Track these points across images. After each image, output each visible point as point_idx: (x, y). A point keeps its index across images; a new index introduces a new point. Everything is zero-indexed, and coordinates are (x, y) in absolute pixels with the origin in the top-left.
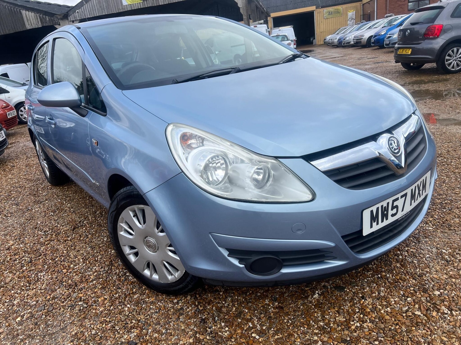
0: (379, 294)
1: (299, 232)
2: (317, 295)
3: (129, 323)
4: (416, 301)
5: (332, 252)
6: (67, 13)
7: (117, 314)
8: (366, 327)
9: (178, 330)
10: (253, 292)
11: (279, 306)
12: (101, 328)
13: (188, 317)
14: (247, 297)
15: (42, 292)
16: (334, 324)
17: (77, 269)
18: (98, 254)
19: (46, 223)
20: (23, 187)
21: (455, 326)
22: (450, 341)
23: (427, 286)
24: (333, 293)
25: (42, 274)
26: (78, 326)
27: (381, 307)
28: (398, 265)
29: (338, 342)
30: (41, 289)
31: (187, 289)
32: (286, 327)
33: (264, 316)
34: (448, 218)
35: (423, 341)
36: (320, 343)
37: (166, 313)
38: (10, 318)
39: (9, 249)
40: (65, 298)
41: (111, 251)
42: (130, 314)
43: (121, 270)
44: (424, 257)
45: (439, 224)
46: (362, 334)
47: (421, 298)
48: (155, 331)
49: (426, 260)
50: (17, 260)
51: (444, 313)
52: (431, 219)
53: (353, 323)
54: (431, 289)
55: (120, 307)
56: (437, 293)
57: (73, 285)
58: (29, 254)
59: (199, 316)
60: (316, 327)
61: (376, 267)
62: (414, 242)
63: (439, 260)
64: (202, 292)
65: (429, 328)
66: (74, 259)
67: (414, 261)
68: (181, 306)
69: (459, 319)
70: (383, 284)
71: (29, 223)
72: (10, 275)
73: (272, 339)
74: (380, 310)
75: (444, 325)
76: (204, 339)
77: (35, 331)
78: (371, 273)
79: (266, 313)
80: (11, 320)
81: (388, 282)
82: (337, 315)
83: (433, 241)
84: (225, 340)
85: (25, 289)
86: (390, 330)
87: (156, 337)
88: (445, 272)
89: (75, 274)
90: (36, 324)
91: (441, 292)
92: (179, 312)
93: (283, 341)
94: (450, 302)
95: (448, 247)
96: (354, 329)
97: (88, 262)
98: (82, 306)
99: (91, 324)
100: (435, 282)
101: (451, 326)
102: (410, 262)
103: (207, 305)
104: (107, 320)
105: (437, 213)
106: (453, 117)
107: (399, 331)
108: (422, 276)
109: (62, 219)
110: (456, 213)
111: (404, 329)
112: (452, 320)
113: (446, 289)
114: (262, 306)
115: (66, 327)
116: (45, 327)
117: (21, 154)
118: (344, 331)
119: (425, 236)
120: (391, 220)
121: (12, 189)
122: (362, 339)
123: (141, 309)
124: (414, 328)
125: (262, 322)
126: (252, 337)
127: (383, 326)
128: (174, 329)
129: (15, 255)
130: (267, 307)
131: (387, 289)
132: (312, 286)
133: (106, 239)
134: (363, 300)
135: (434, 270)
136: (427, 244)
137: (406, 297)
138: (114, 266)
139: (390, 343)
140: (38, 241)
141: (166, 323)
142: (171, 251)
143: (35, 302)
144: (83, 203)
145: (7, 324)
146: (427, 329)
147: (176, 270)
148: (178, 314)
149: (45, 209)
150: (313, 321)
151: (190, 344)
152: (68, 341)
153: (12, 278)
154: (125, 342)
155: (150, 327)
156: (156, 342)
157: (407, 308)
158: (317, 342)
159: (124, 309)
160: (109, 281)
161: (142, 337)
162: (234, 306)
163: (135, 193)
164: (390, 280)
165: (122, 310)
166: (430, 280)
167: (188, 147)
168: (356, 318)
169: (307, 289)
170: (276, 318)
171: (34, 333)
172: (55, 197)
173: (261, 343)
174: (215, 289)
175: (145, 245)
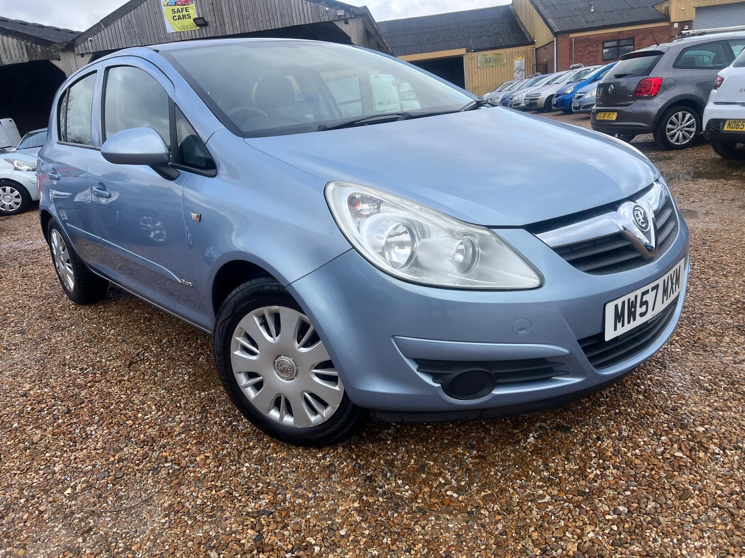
0: (620, 433)
1: (522, 333)
2: (533, 438)
3: (254, 486)
4: (674, 439)
5: (564, 364)
6: (73, 40)
7: (231, 477)
8: (610, 474)
9: (332, 493)
10: (436, 439)
11: (479, 455)
12: (210, 495)
13: (345, 475)
14: (429, 446)
15: (99, 453)
16: (563, 472)
17: (150, 419)
18: (179, 398)
19: (79, 357)
20: (25, 307)
21: (732, 469)
22: (728, 486)
23: (686, 421)
24: (554, 435)
25: (92, 428)
26: (170, 495)
27: (626, 450)
28: (641, 397)
29: (574, 495)
30: (95, 449)
31: (340, 435)
32: (495, 481)
33: (460, 469)
34: (700, 336)
35: (691, 488)
36: (548, 498)
37: (308, 471)
38: (52, 490)
39: (25, 395)
40: (139, 459)
41: (200, 394)
42: (251, 476)
43: (223, 418)
44: (675, 385)
45: (688, 344)
46: (606, 484)
47: (679, 436)
48: (296, 495)
49: (678, 389)
50: (45, 409)
51: (714, 453)
52: (677, 338)
53: (591, 470)
54: (692, 425)
55: (234, 468)
56: (701, 429)
57: (148, 442)
58: (62, 401)
59: (362, 473)
60: (538, 478)
61: (610, 400)
62: (658, 368)
63: (697, 389)
64: (359, 441)
65: (697, 472)
66: (141, 406)
67: (662, 392)
68: (329, 461)
69: (735, 460)
70: (624, 421)
71: (51, 358)
72: (38, 432)
73: (477, 497)
74: (625, 453)
75: (717, 467)
76: (375, 502)
77: (100, 506)
78: (605, 407)
79: (461, 464)
80: (56, 493)
81: (630, 419)
82: (566, 463)
83: (684, 366)
84: (407, 501)
85: (68, 450)
86: (644, 476)
87: (300, 504)
88: (708, 403)
89: (148, 426)
90: (100, 496)
91: (705, 428)
92: (330, 470)
93: (494, 498)
94: (720, 440)
95: (706, 373)
96: (593, 479)
97: (164, 410)
98: (171, 468)
99: (192, 492)
100: (696, 416)
101: (727, 469)
102: (657, 393)
103: (370, 458)
104: (217, 484)
105: (685, 330)
106: (686, 207)
107: (657, 477)
108: (677, 410)
109: (106, 351)
110: (710, 330)
111: (663, 474)
112: (726, 461)
113: (712, 425)
114: (454, 456)
115: (151, 497)
116: (116, 500)
117: (8, 259)
118: (579, 481)
119: (672, 360)
120: (639, 321)
121: (8, 310)
122: (606, 490)
123: (268, 468)
124: (676, 473)
125: (458, 476)
126: (447, 495)
128: (325, 492)
129: (39, 403)
130: (462, 457)
131: (631, 427)
132: (523, 427)
133: (187, 377)
134: (600, 442)
135: (692, 401)
136: (676, 369)
137: (659, 436)
138: (210, 413)
139: (647, 492)
140: (74, 383)
141: (311, 485)
142: (318, 375)
143: (91, 467)
144: (137, 329)
145: (51, 499)
146: (695, 474)
147: (325, 405)
148: (328, 472)
149: (74, 338)
150: (532, 472)
151: (356, 509)
152: (159, 515)
153: (42, 436)
154: (253, 512)
155: (288, 491)
156: (301, 509)
157: (662, 449)
158: (543, 497)
159: (241, 469)
160: (207, 434)
161: (278, 504)
162: (412, 458)
163: (266, 288)
164: (632, 416)
165: (237, 471)
166: (688, 413)
167: (357, 214)
168: (594, 465)
169: (515, 431)
170: (478, 470)
171: (100, 509)
172: (86, 321)
173: (461, 502)
174: (377, 437)
175: (275, 370)
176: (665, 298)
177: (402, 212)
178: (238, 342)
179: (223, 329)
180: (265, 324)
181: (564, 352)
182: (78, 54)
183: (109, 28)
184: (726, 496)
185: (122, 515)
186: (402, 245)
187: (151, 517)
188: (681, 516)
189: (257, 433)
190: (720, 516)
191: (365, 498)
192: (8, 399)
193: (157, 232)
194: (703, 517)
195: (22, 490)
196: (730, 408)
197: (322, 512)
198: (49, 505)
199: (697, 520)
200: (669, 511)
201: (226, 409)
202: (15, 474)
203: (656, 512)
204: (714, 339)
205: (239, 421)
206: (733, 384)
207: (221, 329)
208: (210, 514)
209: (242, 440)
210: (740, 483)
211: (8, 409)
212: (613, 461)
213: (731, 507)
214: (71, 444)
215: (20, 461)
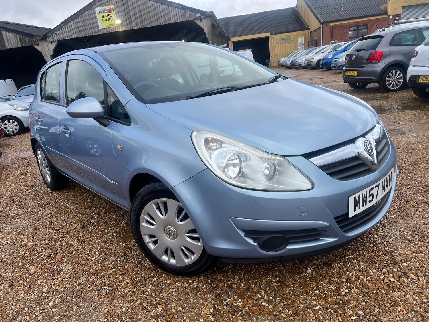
0: (360, 267)
1: (303, 215)
2: (310, 270)
3: (154, 300)
4: (390, 271)
5: (327, 231)
6: (46, 34)
7: (141, 294)
8: (354, 292)
9: (198, 304)
10: (256, 271)
11: (280, 281)
12: (130, 305)
13: (205, 293)
14: (252, 275)
15: (67, 281)
16: (327, 291)
17: (95, 260)
18: (111, 247)
19: (55, 222)
20: (23, 192)
21: (422, 288)
22: (420, 299)
23: (397, 260)
24: (322, 269)
25: (63, 266)
26: (108, 306)
27: (363, 277)
28: (371, 245)
29: (333, 305)
30: (65, 278)
31: (202, 270)
32: (289, 296)
33: (269, 289)
34: (405, 208)
35: (399, 300)
36: (319, 306)
37: (184, 291)
38: (42, 303)
39: (25, 246)
40: (90, 284)
41: (122, 244)
42: (153, 294)
43: (136, 259)
44: (391, 238)
45: (398, 212)
46: (351, 298)
47: (393, 269)
48: (178, 305)
49: (392, 240)
50: (37, 254)
51: (412, 279)
52: (392, 209)
53: (343, 290)
54: (400, 262)
55: (143, 289)
56: (405, 264)
57: (95, 273)
58: (46, 249)
59: (214, 292)
60: (314, 294)
61: (354, 247)
62: (381, 227)
63: (403, 240)
64: (213, 273)
65: (403, 291)
66: (90, 252)
67: (383, 242)
68: (196, 285)
69: (424, 283)
70: (362, 260)
71: (39, 224)
72: (33, 268)
73: (279, 306)
74: (362, 279)
75: (414, 287)
76: (222, 309)
77: (69, 312)
78: (351, 252)
79: (270, 286)
80: (44, 305)
81: (365, 258)
82: (329, 285)
83: (396, 226)
84: (240, 309)
85: (50, 279)
86: (373, 293)
87: (180, 310)
88: (409, 249)
89: (94, 264)
90: (69, 306)
91: (408, 264)
92: (196, 290)
93: (289, 307)
94: (416, 271)
95: (408, 230)
96: (344, 295)
97: (103, 254)
98: (108, 289)
99: (120, 304)
100: (402, 257)
101: (419, 288)
102: (380, 243)
103: (219, 283)
104: (133, 299)
105: (396, 204)
106: (397, 128)
107: (380, 294)
108: (392, 253)
109: (69, 219)
110: (411, 204)
111: (384, 292)
112: (419, 283)
113: (411, 262)
114: (266, 282)
115: (97, 307)
116: (78, 309)
117: (12, 163)
118: (336, 296)
119: (389, 223)
120: (369, 205)
121: (13, 194)
122: (351, 302)
123: (162, 289)
124: (391, 291)
125: (268, 294)
126: (262, 305)
127: (366, 291)
128: (194, 303)
129: (33, 250)
130: (271, 282)
131: (365, 264)
132: (305, 264)
133: (115, 234)
134: (348, 273)
135: (400, 248)
136: (391, 228)
137: (381, 269)
138: (129, 256)
139: (374, 303)
140: (52, 238)
141: (186, 299)
142: (189, 237)
143: (63, 289)
144: (86, 205)
145: (42, 308)
146: (402, 292)
147: (193, 253)
148: (195, 291)
149: (51, 211)
150: (310, 291)
151: (211, 313)
152: (102, 317)
153: (35, 270)
154: (154, 316)
155: (173, 303)
156: (181, 313)
157: (383, 276)
158: (316, 306)
159: (147, 290)
160: (127, 269)
161: (168, 311)
162: (242, 283)
163: (159, 188)
164: (366, 257)
165: (145, 291)
166: (398, 255)
167: (209, 149)
168: (345, 286)
169: (300, 266)
170: (279, 290)
171: (69, 314)
172: (58, 201)
173: (270, 309)
174: (223, 270)
175: (165, 233)
176: (383, 191)
177: (234, 147)
178: (144, 218)
179: (135, 211)
180: (159, 208)
181: (326, 225)
182: (49, 42)
183: (66, 26)
184: (419, 305)
185: (82, 317)
186: (234, 165)
187: (98, 318)
188: (394, 317)
189: (155, 268)
190: (415, 317)
191: (216, 307)
192: (16, 248)
193: (95, 150)
194: (406, 317)
195: (25, 303)
196: (421, 252)
197: (193, 315)
198: (41, 312)
199: (402, 319)
200: (387, 314)
201: (137, 253)
202: (21, 293)
203: (379, 314)
204: (413, 209)
205: (145, 261)
206: (423, 237)
207: (134, 211)
208: (130, 317)
209: (147, 272)
210: (427, 297)
211: (16, 254)
212: (355, 284)
213: (421, 311)
214: (52, 275)
215: (24, 286)
